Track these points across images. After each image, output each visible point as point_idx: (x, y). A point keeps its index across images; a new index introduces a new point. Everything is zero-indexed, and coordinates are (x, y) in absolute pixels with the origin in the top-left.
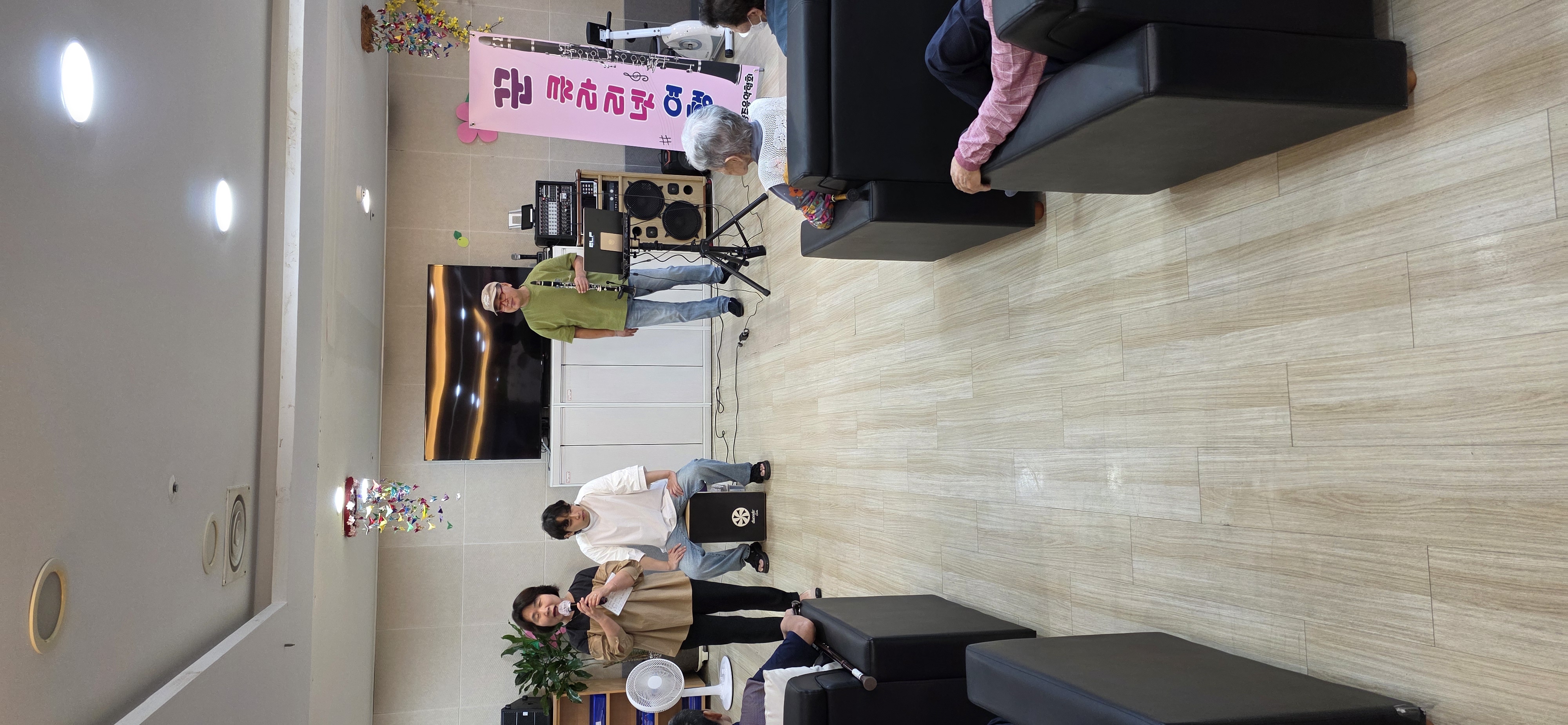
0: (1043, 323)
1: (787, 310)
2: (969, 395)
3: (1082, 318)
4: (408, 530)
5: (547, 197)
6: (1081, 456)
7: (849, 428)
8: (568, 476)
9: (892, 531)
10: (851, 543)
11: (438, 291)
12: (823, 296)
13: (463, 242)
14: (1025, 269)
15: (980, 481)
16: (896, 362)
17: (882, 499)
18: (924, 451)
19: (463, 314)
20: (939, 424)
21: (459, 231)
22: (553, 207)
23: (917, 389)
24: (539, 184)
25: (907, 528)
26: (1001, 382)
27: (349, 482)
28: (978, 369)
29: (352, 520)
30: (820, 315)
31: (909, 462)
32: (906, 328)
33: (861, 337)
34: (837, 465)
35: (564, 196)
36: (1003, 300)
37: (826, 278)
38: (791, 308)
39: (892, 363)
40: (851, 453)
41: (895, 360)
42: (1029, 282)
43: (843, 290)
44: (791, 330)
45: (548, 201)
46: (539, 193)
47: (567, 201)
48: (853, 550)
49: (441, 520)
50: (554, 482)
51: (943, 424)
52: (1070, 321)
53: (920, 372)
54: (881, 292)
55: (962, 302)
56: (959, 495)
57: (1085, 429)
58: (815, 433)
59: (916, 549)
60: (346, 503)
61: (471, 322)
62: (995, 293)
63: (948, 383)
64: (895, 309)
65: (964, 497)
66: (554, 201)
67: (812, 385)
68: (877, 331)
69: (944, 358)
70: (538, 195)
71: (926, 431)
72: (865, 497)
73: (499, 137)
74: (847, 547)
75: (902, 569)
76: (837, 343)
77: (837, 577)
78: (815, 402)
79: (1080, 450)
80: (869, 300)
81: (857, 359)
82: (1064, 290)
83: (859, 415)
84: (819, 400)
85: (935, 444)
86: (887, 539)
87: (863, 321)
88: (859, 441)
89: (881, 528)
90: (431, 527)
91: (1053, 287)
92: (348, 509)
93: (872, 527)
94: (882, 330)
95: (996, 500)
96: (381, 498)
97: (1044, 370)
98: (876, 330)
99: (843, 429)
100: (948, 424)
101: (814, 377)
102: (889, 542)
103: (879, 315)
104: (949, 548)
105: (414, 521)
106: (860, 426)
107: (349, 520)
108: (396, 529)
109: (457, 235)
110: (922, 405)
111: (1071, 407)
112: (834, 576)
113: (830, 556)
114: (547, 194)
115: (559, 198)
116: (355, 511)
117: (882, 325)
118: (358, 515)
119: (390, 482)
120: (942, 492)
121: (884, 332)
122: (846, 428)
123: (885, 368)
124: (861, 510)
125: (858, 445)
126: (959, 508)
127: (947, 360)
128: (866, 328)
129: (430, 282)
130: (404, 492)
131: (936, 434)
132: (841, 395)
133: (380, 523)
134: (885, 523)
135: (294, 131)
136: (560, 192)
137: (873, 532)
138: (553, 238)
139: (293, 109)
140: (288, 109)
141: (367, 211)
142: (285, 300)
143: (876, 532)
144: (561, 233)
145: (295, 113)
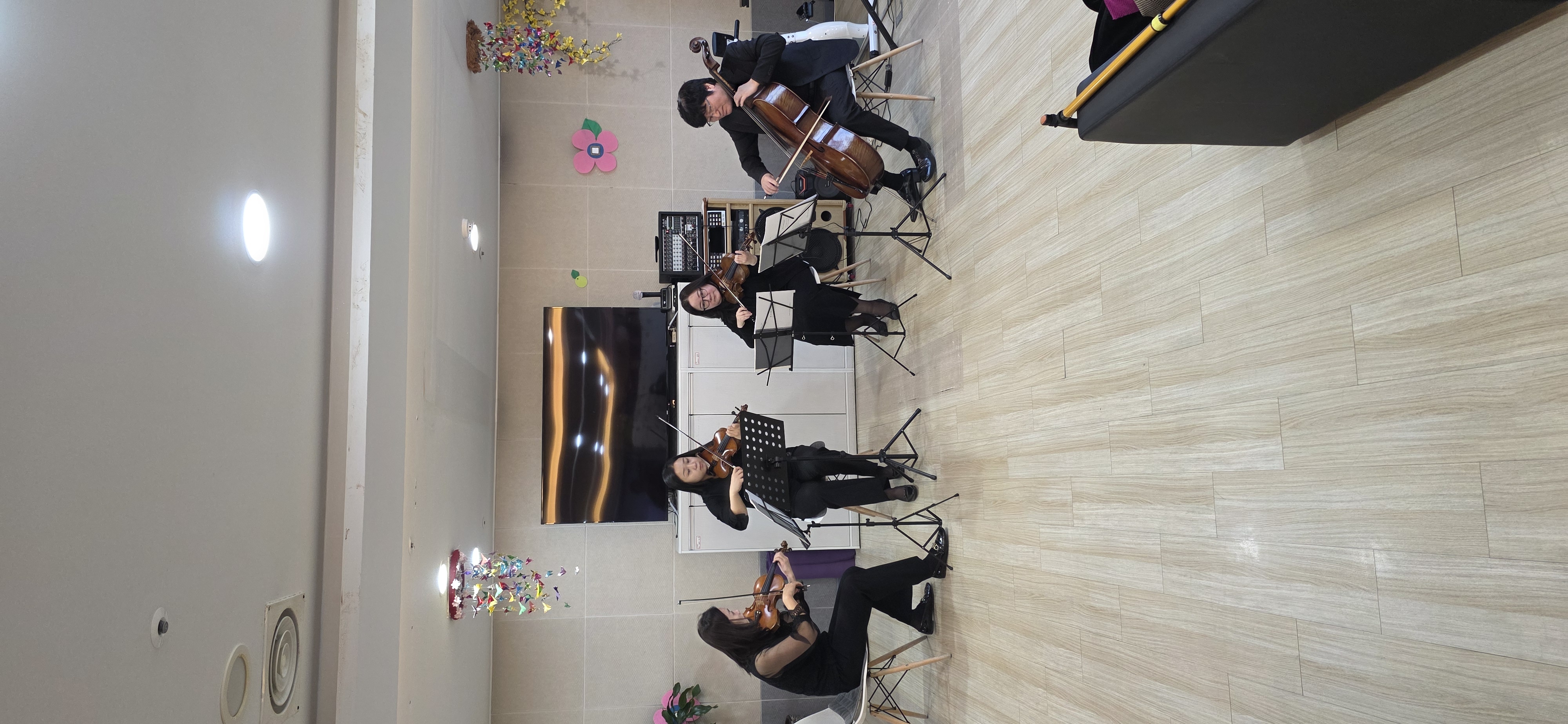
0: (1431, 361)
1: (958, 348)
2: (1277, 464)
3: (1523, 352)
4: (520, 613)
5: (670, 229)
6: (1530, 573)
7: (1059, 498)
8: (698, 541)
9: (1137, 642)
10: (1067, 649)
11: (555, 336)
12: (1012, 329)
13: (581, 281)
14: (1385, 281)
15: (1304, 591)
16: (1138, 414)
17: (1117, 596)
18: (1190, 539)
19: (584, 358)
20: (1217, 502)
21: (576, 270)
22: (677, 241)
23: (1175, 453)
24: (663, 215)
25: (1161, 642)
26: (1341, 448)
27: (455, 556)
28: (1294, 427)
29: (457, 601)
30: (1008, 353)
31: (1163, 551)
32: (1151, 370)
33: (1075, 381)
34: (1042, 545)
35: (689, 227)
36: (1339, 327)
37: (1016, 307)
38: (963, 346)
39: (1129, 416)
40: (1063, 531)
41: (1134, 412)
42: (1395, 299)
43: (1043, 322)
44: (965, 372)
45: (672, 233)
46: (662, 225)
47: (692, 233)
48: (1071, 658)
49: (557, 598)
50: (683, 547)
51: (1226, 503)
52: (1495, 358)
53: (1179, 430)
54: (1107, 322)
55: (1256, 333)
56: (1262, 608)
57: (1541, 531)
58: (1005, 501)
59: (1181, 673)
60: (450, 582)
61: (593, 368)
62: (1323, 318)
63: (1234, 446)
64: (1131, 344)
65: (1271, 612)
66: (678, 233)
67: (999, 441)
68: (1102, 373)
69: (1225, 411)
70: (661, 227)
71: (1193, 512)
72: (1089, 591)
73: (618, 166)
74: (1061, 653)
75: (1156, 697)
76: (1036, 388)
77: (1046, 690)
78: (1003, 461)
79: (1530, 563)
80: (1087, 333)
81: (1070, 409)
82: (1478, 309)
83: (1074, 482)
84: (1009, 460)
85: (1212, 531)
86: (1128, 652)
87: (1077, 360)
88: (1075, 517)
89: (1117, 636)
90: (546, 608)
91: (1453, 304)
92: (453, 588)
93: (1102, 632)
94: (1109, 372)
95: (1337, 623)
96: (490, 575)
97: (1436, 434)
98: (1099, 372)
99: (1049, 499)
100: (1236, 504)
101: (1002, 432)
102: (1131, 656)
103: (1105, 352)
104: (1244, 681)
105: (527, 600)
106: (1078, 497)
107: (455, 601)
108: (507, 611)
109: (575, 274)
110: (1184, 476)
111: (1505, 494)
112: (1041, 687)
113: (1034, 660)
114: (670, 226)
115: (684, 230)
116: (462, 589)
117: (1110, 365)
118: (465, 593)
119: (500, 555)
120: (1228, 600)
121: (1113, 375)
122: (1053, 498)
123: (1117, 423)
124: (1081, 607)
125: (1075, 522)
126: (1261, 626)
127: (1231, 414)
128: (1083, 369)
129: (546, 326)
130: (515, 567)
131: (1212, 516)
132: (1043, 456)
133: (489, 603)
134: (1123, 630)
135: (363, 138)
136: (685, 223)
137: (1102, 638)
138: (678, 274)
139: (363, 110)
140: (356, 110)
141: (475, 246)
142: (352, 351)
143: (1108, 639)
144: (686, 269)
145: (365, 115)
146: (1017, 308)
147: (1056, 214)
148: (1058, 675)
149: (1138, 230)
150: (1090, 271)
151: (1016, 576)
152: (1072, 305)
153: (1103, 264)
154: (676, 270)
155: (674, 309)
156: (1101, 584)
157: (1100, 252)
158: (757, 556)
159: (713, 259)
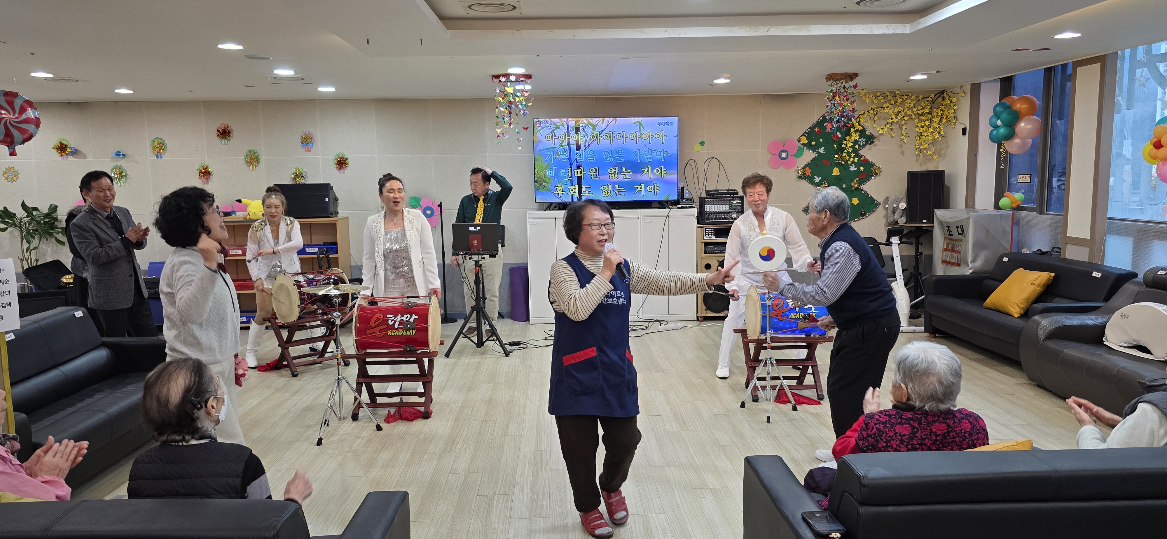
5: (732, 203)
8: (534, 223)
9: (493, 441)
13: (698, 147)
17: (516, 434)
21: (705, 145)
22: (725, 208)
25: (495, 450)
27: (528, 77)
29: (503, 79)
38: (654, 374)
45: (728, 204)
46: (735, 198)
47: (730, 217)
48: (480, 417)
50: (532, 214)
54: (663, 433)
55: (653, 484)
56: (517, 484)
59: (480, 456)
60: (514, 75)
62: (660, 505)
65: (515, 487)
66: (729, 208)
72: (517, 423)
73: (773, 170)
74: (482, 413)
75: (466, 448)
77: (461, 406)
80: (658, 426)
85: (552, 469)
86: (487, 438)
89: (495, 434)
92: (510, 76)
93: (496, 428)
95: (513, 506)
104: (480, 477)
109: (702, 143)
113: (476, 402)
115: (732, 212)
116: (509, 81)
118: (507, 83)
120: (519, 473)
124: (507, 421)
133: (502, 98)
134: (499, 437)
135: (755, 31)
136: (737, 213)
137: (493, 429)
138: (703, 208)
139: (770, 29)
140: (770, 27)
141: (715, 81)
142: (643, 30)
143: (492, 430)
144: (707, 213)
145: (767, 31)
146: (674, 397)
147: (727, 413)
148: (470, 412)
149: (712, 445)
150: (692, 427)
151: (522, 395)
152: (674, 419)
153: (696, 432)
154: (706, 207)
155: (680, 206)
156: (521, 429)
157: (702, 430)
158: (526, 261)
159: (711, 230)
